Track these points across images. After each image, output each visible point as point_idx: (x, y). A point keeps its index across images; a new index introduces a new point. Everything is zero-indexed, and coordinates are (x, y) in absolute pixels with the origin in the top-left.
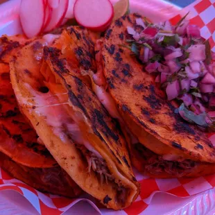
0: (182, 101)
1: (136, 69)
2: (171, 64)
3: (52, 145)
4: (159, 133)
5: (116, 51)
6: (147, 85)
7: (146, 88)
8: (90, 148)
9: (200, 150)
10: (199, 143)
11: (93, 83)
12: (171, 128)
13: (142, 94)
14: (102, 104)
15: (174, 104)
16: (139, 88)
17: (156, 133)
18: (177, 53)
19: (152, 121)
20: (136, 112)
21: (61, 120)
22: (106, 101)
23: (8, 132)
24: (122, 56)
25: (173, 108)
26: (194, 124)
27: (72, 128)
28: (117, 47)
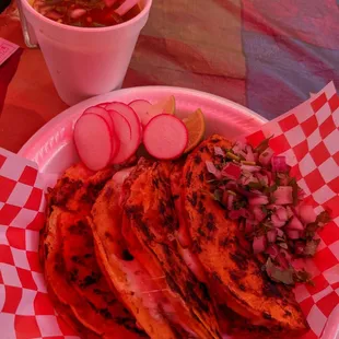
0: (268, 256)
1: (219, 217)
2: (257, 211)
3: (152, 331)
4: (250, 304)
5: (198, 200)
6: (232, 237)
7: (231, 241)
8: (187, 329)
9: (289, 318)
10: (287, 308)
11: (179, 246)
12: (260, 292)
13: (229, 251)
14: (189, 270)
15: (260, 259)
16: (224, 244)
17: (246, 304)
18: (263, 200)
19: (242, 288)
20: (226, 279)
21: (156, 301)
22: (193, 266)
23: (93, 306)
24: (205, 204)
25: (260, 265)
26: (282, 284)
27: (168, 308)
28: (199, 194)
